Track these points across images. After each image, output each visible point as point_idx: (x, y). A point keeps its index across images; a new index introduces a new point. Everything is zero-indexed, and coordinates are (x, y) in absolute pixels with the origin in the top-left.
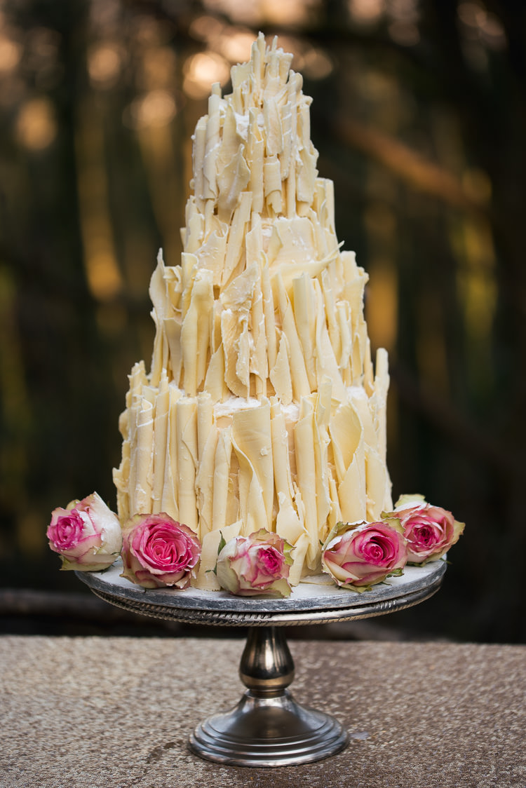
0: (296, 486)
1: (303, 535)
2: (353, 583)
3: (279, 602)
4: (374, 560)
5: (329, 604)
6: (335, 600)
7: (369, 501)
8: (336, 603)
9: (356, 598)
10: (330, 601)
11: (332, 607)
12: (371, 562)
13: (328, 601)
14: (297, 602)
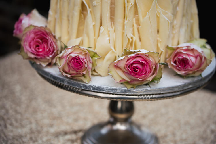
0: (113, 25)
1: (111, 52)
2: (128, 82)
3: (83, 85)
4: (134, 73)
5: (109, 91)
6: (113, 90)
7: (158, 39)
8: (113, 91)
9: (125, 91)
10: (110, 89)
11: (111, 93)
12: (133, 74)
13: (109, 90)
14: (92, 87)
